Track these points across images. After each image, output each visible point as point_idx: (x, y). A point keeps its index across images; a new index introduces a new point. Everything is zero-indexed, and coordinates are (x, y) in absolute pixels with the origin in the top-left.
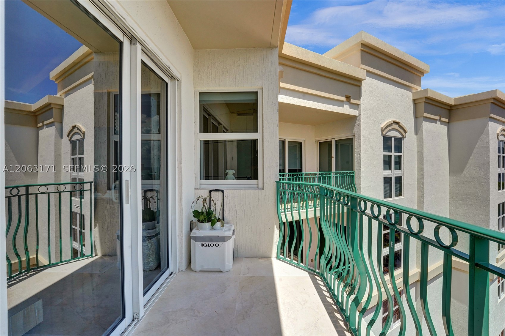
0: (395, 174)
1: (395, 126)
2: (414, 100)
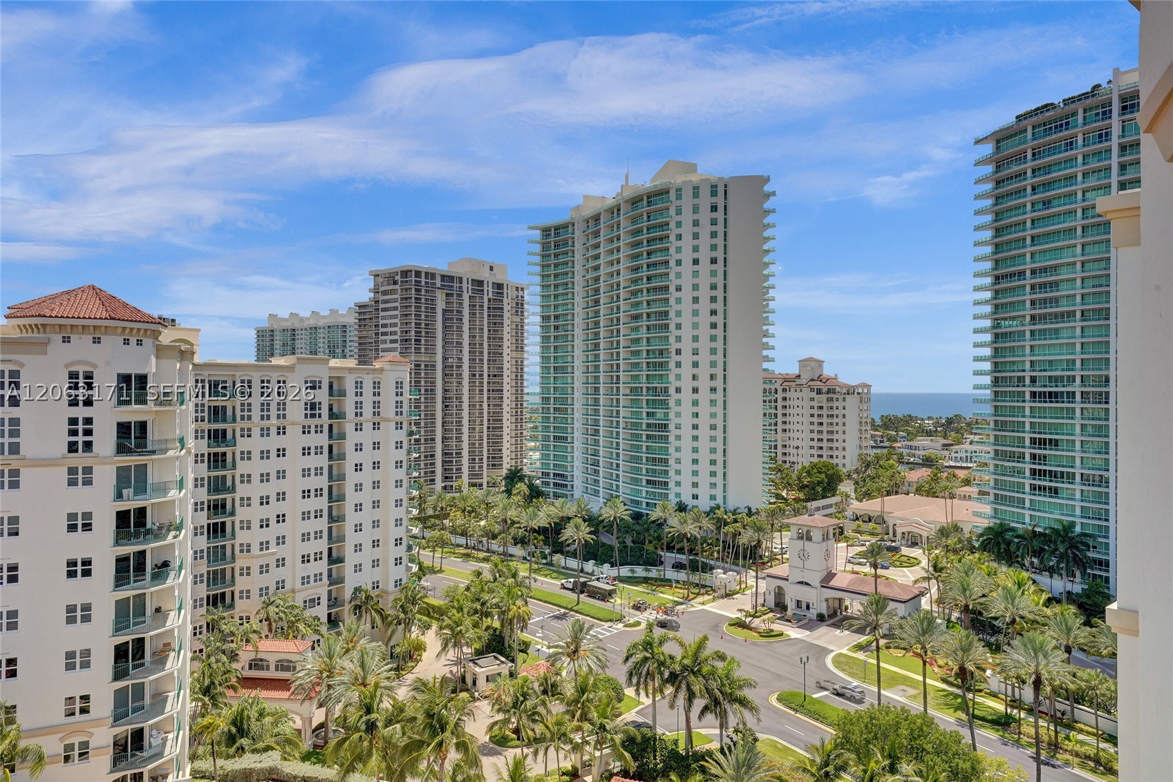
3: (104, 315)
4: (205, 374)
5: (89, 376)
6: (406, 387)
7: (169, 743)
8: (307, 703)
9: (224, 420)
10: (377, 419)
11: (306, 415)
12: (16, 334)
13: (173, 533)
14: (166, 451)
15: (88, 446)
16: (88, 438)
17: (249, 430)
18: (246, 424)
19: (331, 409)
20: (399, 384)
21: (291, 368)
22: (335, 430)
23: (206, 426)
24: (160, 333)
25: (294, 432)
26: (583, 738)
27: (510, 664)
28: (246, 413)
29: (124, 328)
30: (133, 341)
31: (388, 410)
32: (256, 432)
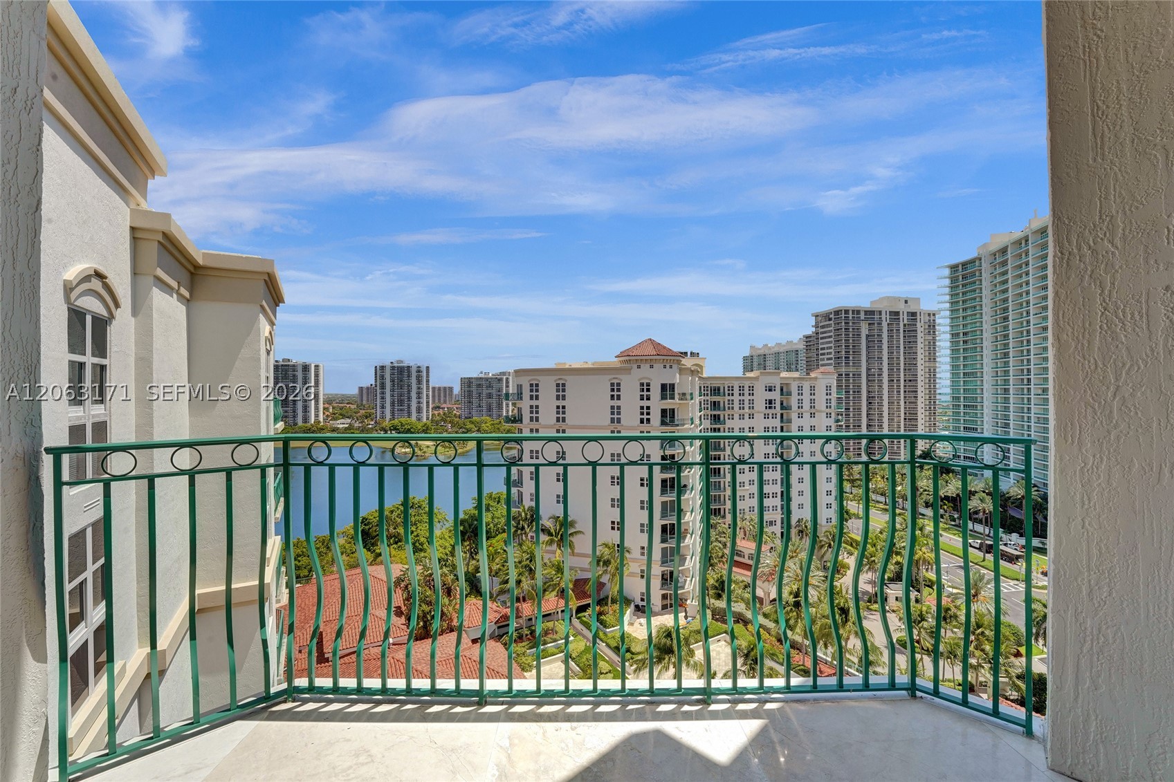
0: (94, 416)
1: (96, 284)
2: (133, 229)
3: (655, 353)
4: (708, 383)
5: (648, 385)
6: (834, 389)
7: (688, 582)
8: (766, 583)
9: (719, 410)
10: (813, 411)
11: (766, 407)
12: (619, 365)
13: (688, 470)
14: (683, 425)
15: (648, 420)
16: (648, 417)
17: (733, 415)
18: (731, 412)
19: (782, 404)
20: (828, 388)
21: (756, 378)
22: (785, 417)
23: (709, 412)
24: (681, 361)
25: (759, 417)
26: (978, 662)
27: (916, 593)
28: (731, 406)
29: (664, 360)
30: (668, 366)
31: (821, 404)
32: (736, 416)
